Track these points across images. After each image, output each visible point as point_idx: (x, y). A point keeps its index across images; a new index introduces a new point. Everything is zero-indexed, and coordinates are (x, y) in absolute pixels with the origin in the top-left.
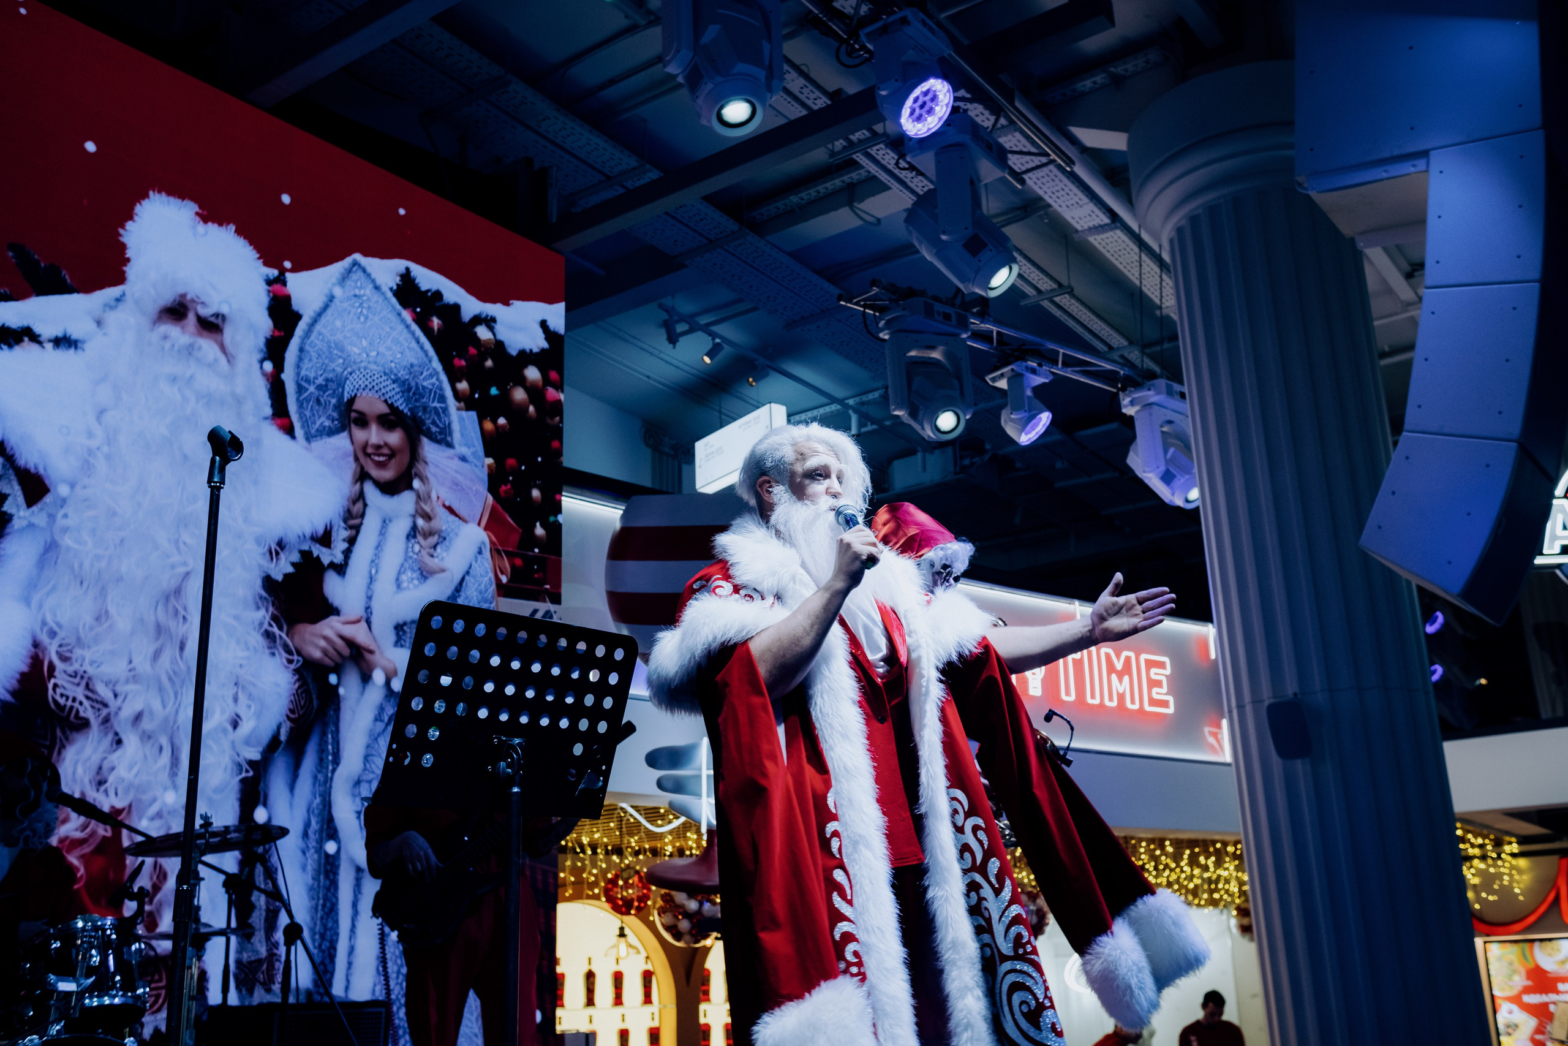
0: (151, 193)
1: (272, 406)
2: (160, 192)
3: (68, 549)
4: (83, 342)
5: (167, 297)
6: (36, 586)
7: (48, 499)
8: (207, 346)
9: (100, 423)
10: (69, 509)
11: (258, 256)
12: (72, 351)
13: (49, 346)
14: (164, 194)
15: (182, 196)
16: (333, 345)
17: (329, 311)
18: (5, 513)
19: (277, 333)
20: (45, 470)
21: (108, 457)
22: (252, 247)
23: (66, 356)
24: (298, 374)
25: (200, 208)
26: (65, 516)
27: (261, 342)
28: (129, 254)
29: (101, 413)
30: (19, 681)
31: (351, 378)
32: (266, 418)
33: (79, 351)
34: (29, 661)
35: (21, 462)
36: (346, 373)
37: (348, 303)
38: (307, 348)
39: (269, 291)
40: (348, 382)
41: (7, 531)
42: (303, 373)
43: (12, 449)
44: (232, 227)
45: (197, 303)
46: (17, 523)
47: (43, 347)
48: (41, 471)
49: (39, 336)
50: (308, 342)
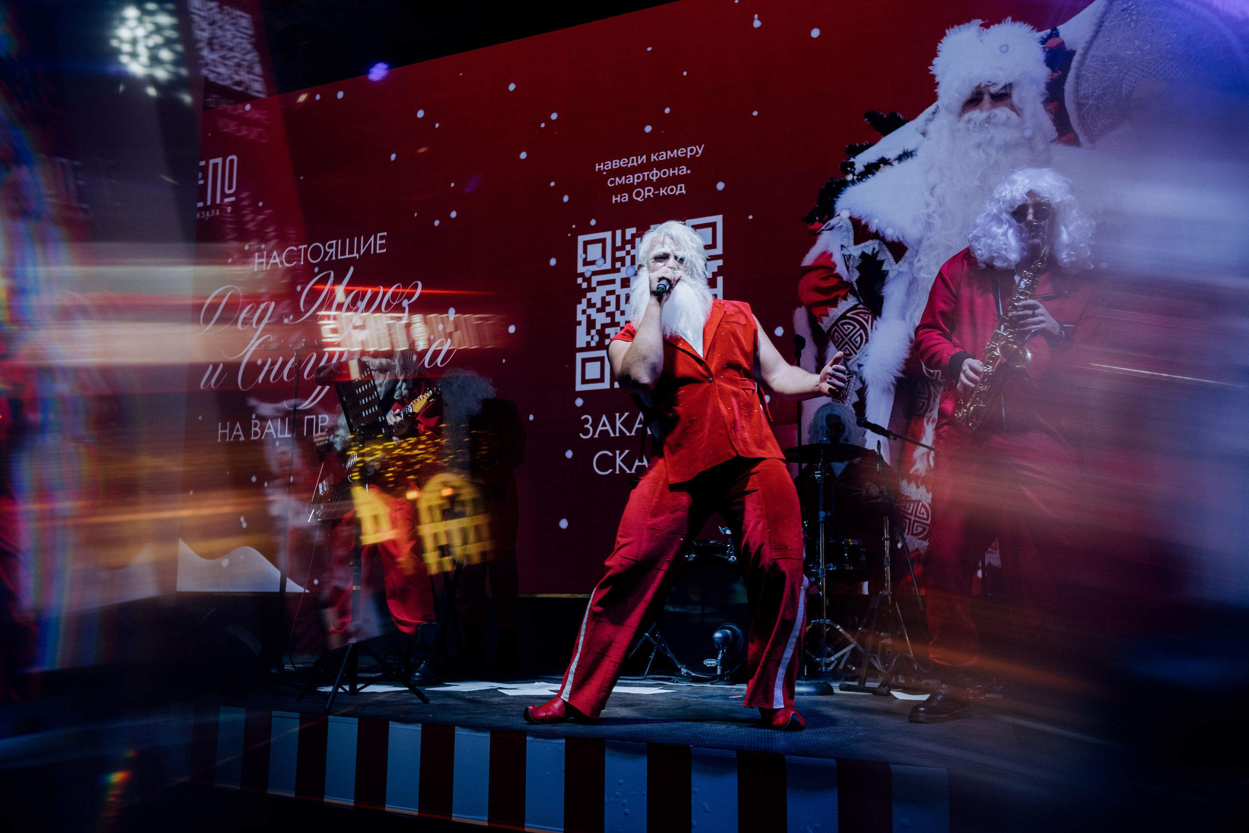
0: (947, 31)
1: (1057, 130)
2: (953, 27)
3: (924, 279)
4: (916, 150)
5: (967, 92)
6: (907, 307)
7: (907, 254)
8: (1002, 113)
9: (933, 196)
10: (921, 256)
11: (1032, 27)
12: (910, 160)
13: (896, 163)
14: (955, 26)
15: (968, 20)
16: (1106, 59)
17: (1100, 35)
18: (884, 271)
19: (1056, 75)
20: (903, 237)
21: (941, 215)
22: (1026, 25)
23: (909, 163)
24: (1077, 96)
25: (983, 20)
26: (919, 260)
27: (1042, 88)
28: (937, 79)
29: (933, 188)
30: (905, 364)
31: (1127, 77)
32: (1053, 141)
33: (915, 157)
34: (908, 351)
35: (889, 239)
36: (1122, 74)
37: (1119, 18)
38: (1083, 72)
39: (1044, 48)
40: (1125, 81)
41: (886, 281)
42: (1081, 93)
43: (883, 233)
44: (1010, 18)
45: (990, 86)
46: (891, 275)
47: (892, 165)
48: (901, 239)
49: (889, 159)
50: (1084, 67)
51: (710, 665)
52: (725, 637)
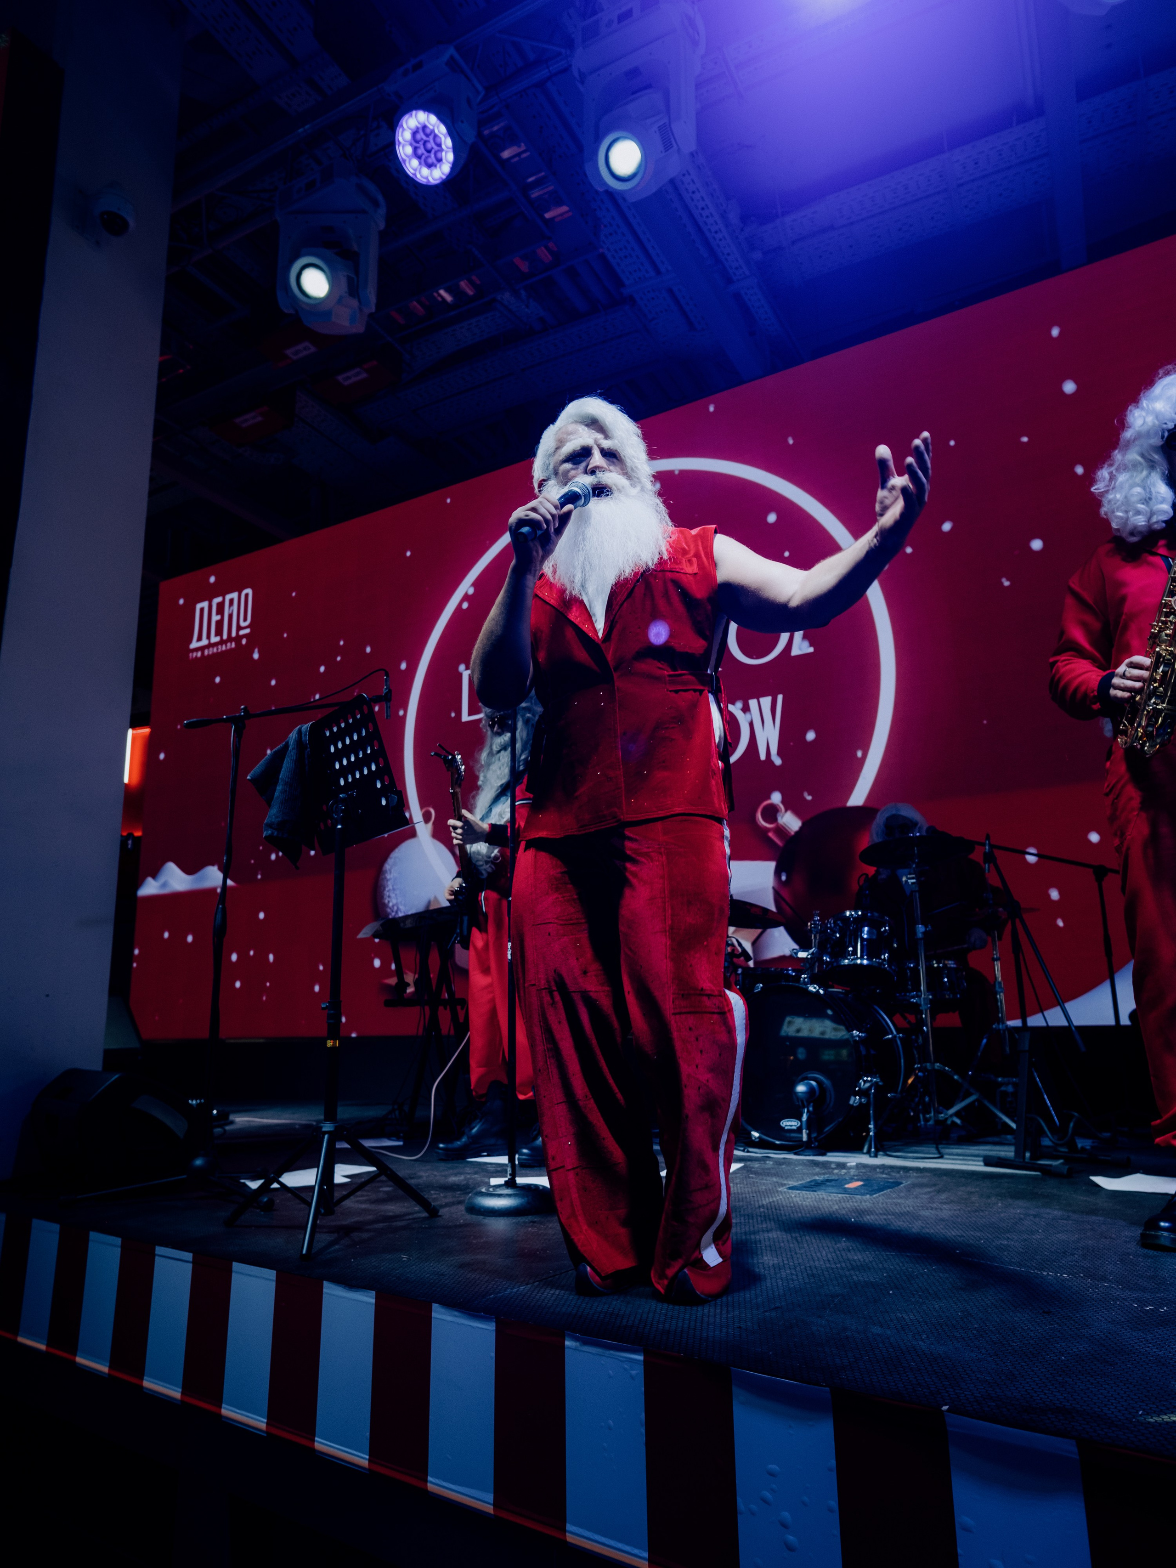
51: (789, 1128)
52: (811, 1091)
